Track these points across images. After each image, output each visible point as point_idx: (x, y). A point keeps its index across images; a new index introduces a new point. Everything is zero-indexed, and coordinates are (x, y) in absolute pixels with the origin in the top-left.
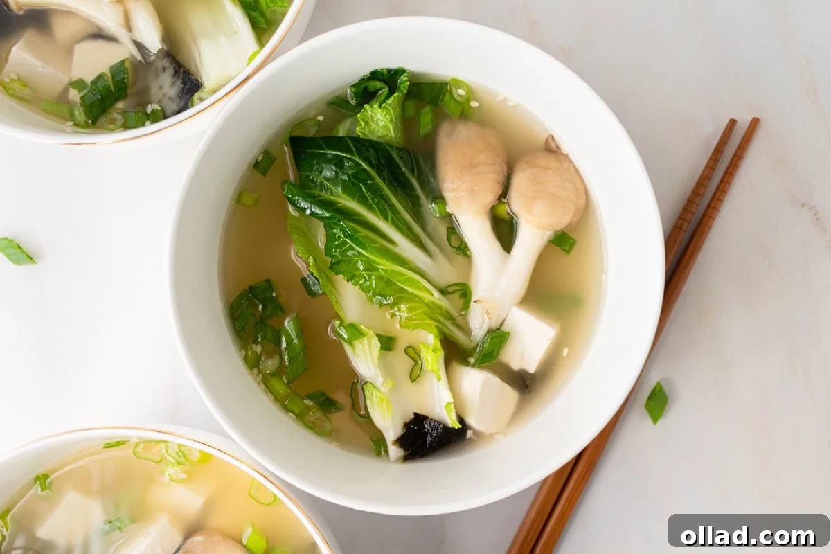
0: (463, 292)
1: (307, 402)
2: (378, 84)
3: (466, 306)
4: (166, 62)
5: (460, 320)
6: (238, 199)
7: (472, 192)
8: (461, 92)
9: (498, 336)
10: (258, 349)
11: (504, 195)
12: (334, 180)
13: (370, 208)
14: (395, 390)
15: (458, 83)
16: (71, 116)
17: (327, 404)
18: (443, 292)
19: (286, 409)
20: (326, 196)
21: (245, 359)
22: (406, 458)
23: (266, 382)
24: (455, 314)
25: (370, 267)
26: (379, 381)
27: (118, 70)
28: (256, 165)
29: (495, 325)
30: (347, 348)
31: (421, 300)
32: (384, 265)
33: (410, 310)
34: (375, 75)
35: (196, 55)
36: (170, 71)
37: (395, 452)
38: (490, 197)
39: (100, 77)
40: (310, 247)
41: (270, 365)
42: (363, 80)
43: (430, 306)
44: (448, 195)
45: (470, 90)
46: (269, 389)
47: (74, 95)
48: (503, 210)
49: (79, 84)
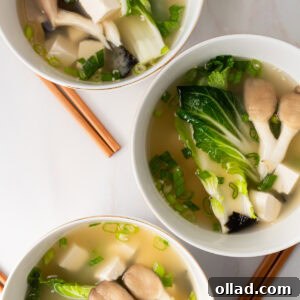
0: (256, 157)
1: (185, 207)
2: (218, 62)
3: (257, 163)
4: (121, 51)
5: (254, 170)
6: (154, 114)
7: (261, 111)
8: (257, 65)
9: (272, 177)
10: (162, 182)
11: (276, 113)
12: (199, 107)
13: (215, 119)
14: (225, 201)
15: (256, 62)
16: (78, 76)
17: (193, 207)
18: (247, 156)
19: (175, 209)
20: (195, 113)
21: (157, 187)
22: (230, 232)
23: (166, 196)
24: (251, 166)
25: (215, 145)
26: (218, 197)
27: (100, 54)
28: (162, 98)
29: (270, 172)
30: (203, 182)
31: (237, 160)
32: (222, 145)
33: (232, 165)
34: (218, 58)
35: (135, 48)
36: (123, 55)
37: (225, 229)
38: (269, 114)
39: (92, 58)
40: (187, 136)
41: (168, 189)
42: (211, 60)
43: (241, 163)
44: (250, 113)
45: (260, 64)
46: (168, 200)
47: (80, 65)
48: (275, 120)
49: (82, 60)
